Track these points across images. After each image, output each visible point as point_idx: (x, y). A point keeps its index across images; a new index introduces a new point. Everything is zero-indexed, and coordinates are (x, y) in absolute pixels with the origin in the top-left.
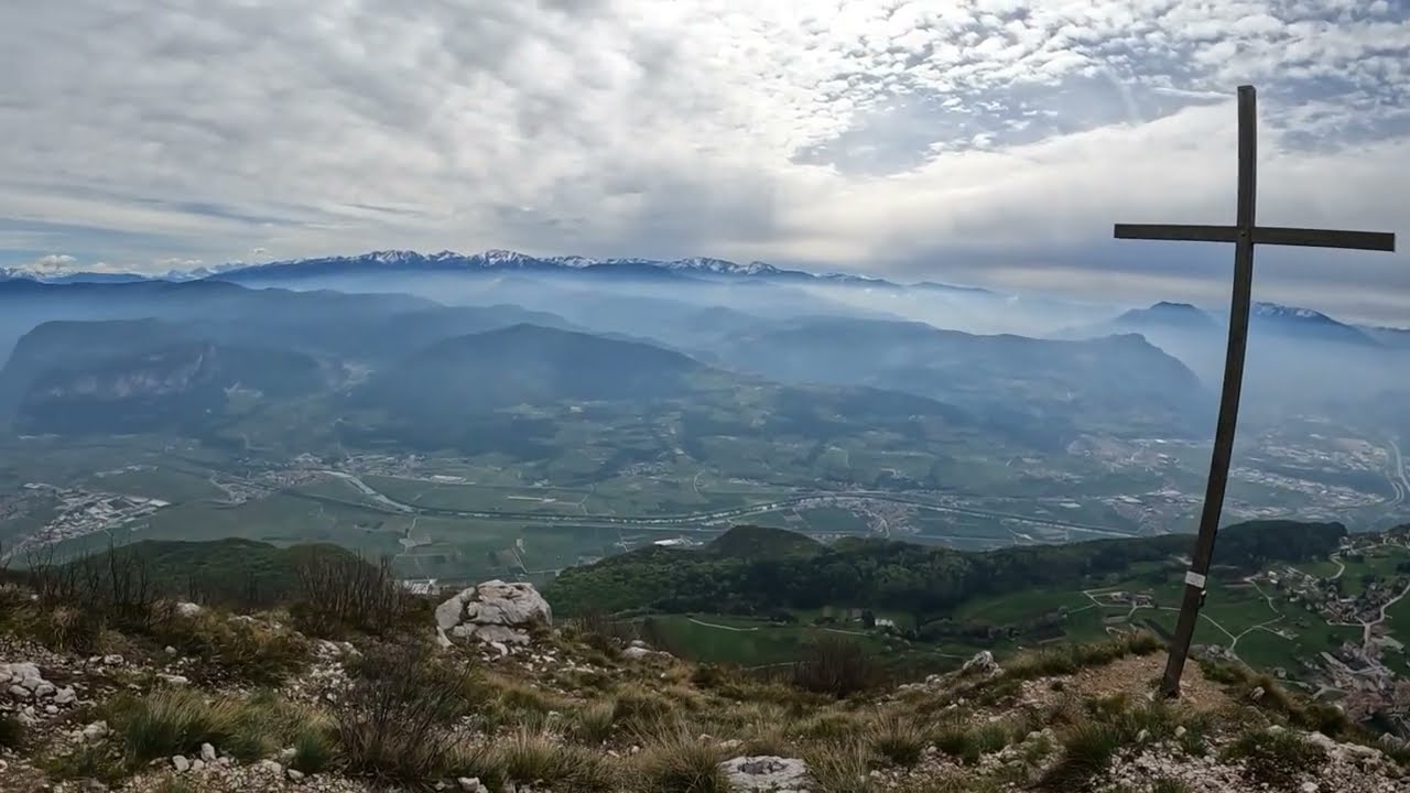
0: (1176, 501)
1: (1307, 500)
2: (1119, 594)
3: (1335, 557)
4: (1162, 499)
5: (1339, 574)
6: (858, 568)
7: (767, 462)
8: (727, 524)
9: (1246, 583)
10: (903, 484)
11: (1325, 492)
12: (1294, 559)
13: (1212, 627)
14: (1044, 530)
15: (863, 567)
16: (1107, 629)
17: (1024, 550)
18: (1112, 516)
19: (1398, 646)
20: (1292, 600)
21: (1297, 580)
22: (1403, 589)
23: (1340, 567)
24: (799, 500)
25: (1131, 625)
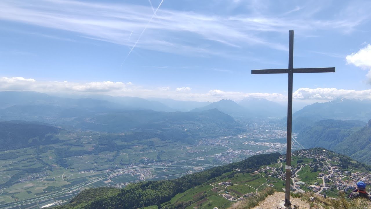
0: (232, 153)
1: (268, 148)
2: (221, 183)
3: (279, 162)
4: (228, 153)
5: (281, 166)
6: (135, 194)
7: (96, 163)
8: (79, 191)
9: (256, 173)
10: (148, 162)
11: (272, 145)
12: (268, 164)
13: (250, 188)
14: (195, 168)
15: (137, 193)
16: (219, 194)
17: (191, 175)
18: (215, 161)
19: (304, 183)
20: (270, 175)
21: (270, 169)
22: (300, 167)
23: (281, 164)
24: (110, 174)
25: (226, 192)
